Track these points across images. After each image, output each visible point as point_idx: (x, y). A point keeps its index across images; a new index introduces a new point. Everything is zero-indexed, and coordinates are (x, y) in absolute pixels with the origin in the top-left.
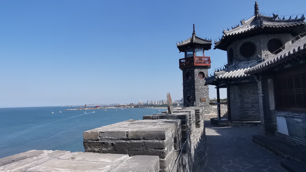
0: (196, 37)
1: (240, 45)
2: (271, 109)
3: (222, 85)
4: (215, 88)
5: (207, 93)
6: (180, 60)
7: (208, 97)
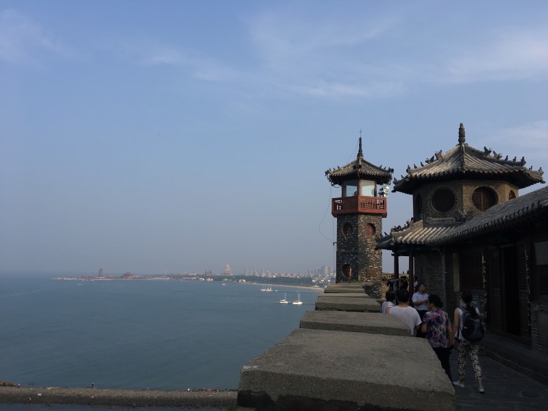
0: (363, 161)
1: (432, 192)
2: (455, 290)
3: (402, 251)
4: (392, 255)
5: (379, 262)
6: (334, 200)
7: (381, 270)
